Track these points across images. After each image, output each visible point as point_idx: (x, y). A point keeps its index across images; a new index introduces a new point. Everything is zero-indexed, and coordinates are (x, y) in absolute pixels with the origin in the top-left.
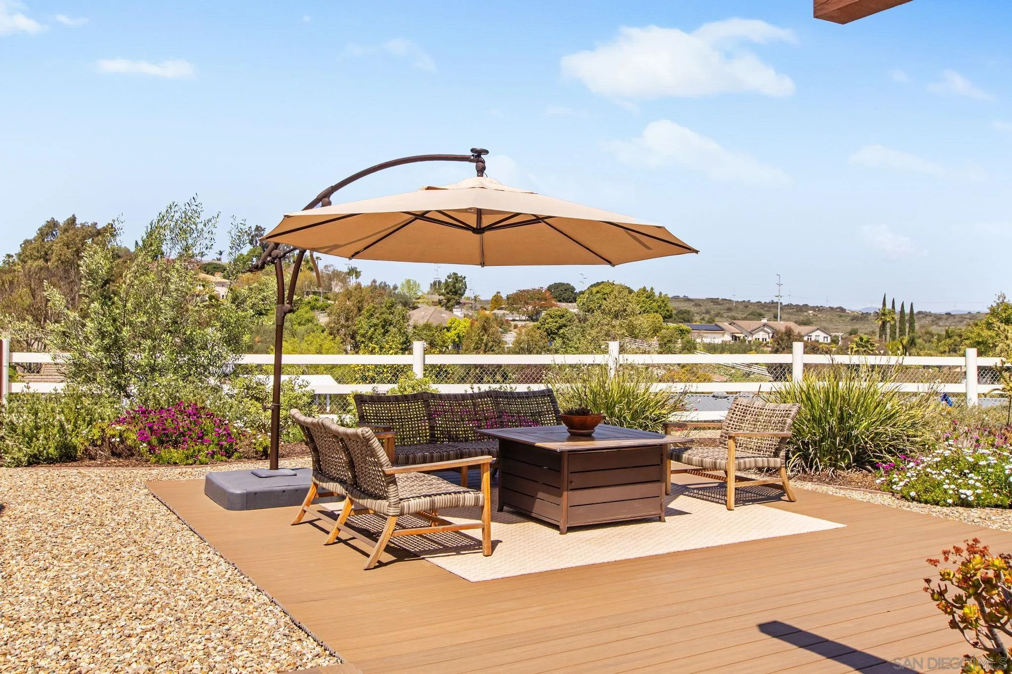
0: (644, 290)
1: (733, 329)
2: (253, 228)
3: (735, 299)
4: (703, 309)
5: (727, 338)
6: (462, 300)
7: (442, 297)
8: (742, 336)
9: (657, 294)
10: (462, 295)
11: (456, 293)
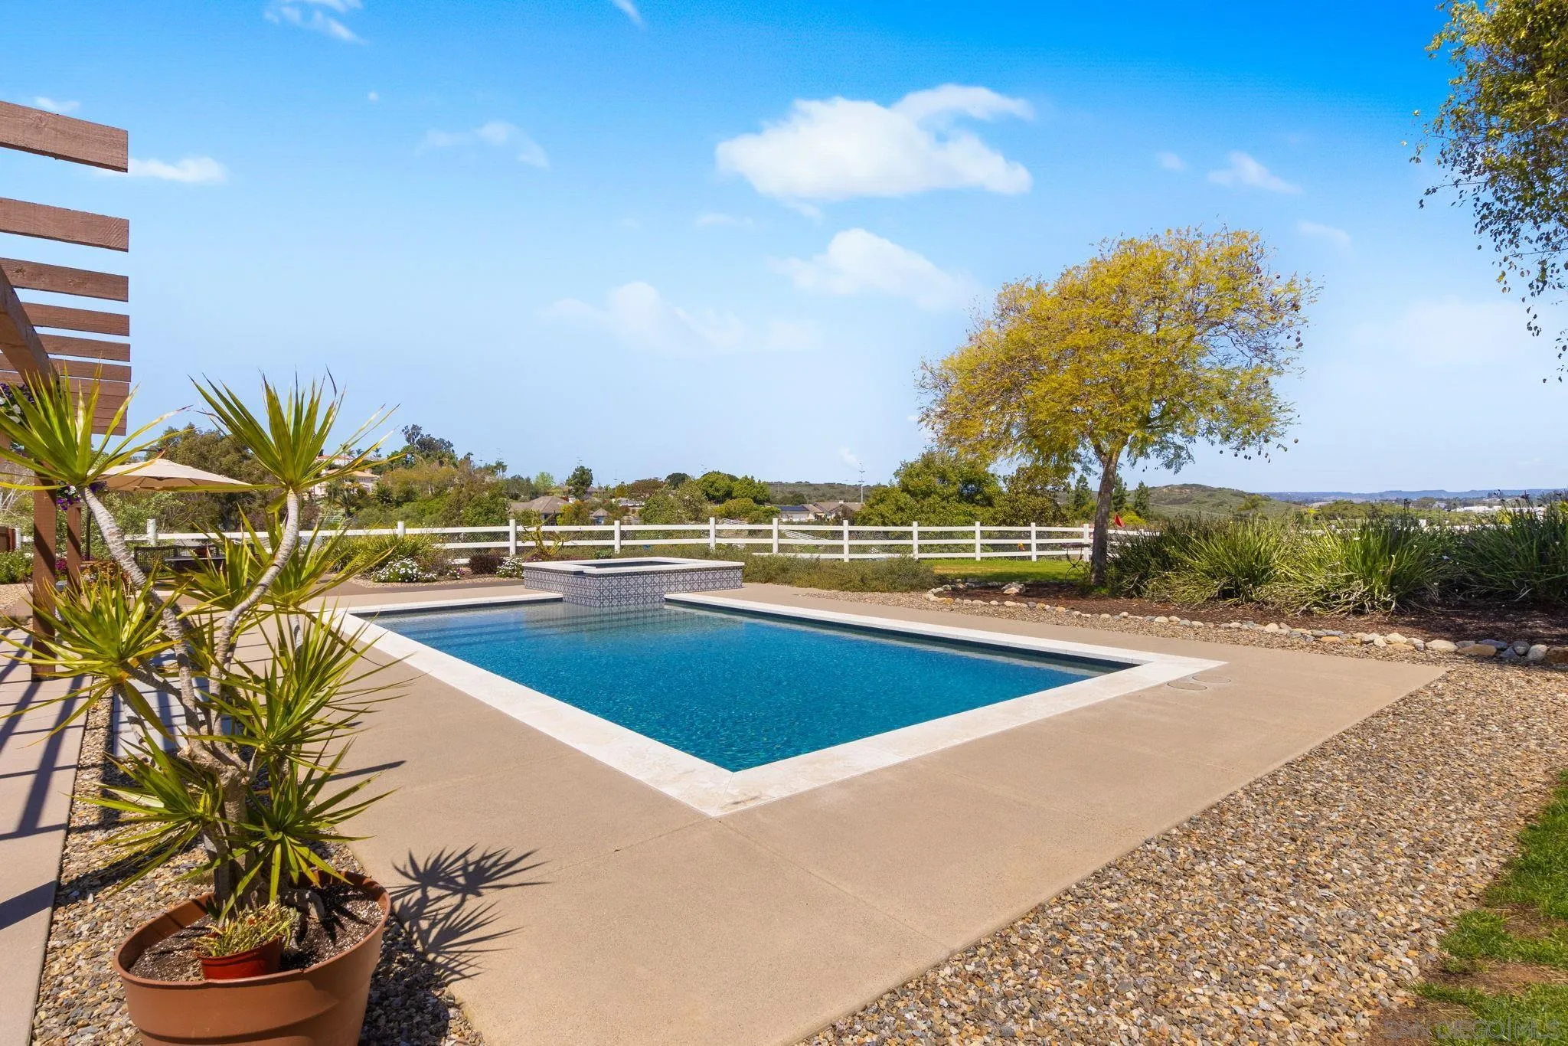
0: (746, 478)
1: (816, 509)
2: (410, 427)
3: (848, 483)
4: (820, 493)
5: (812, 517)
6: (589, 490)
7: (571, 488)
8: (823, 515)
9: (757, 481)
10: (589, 485)
11: (583, 484)
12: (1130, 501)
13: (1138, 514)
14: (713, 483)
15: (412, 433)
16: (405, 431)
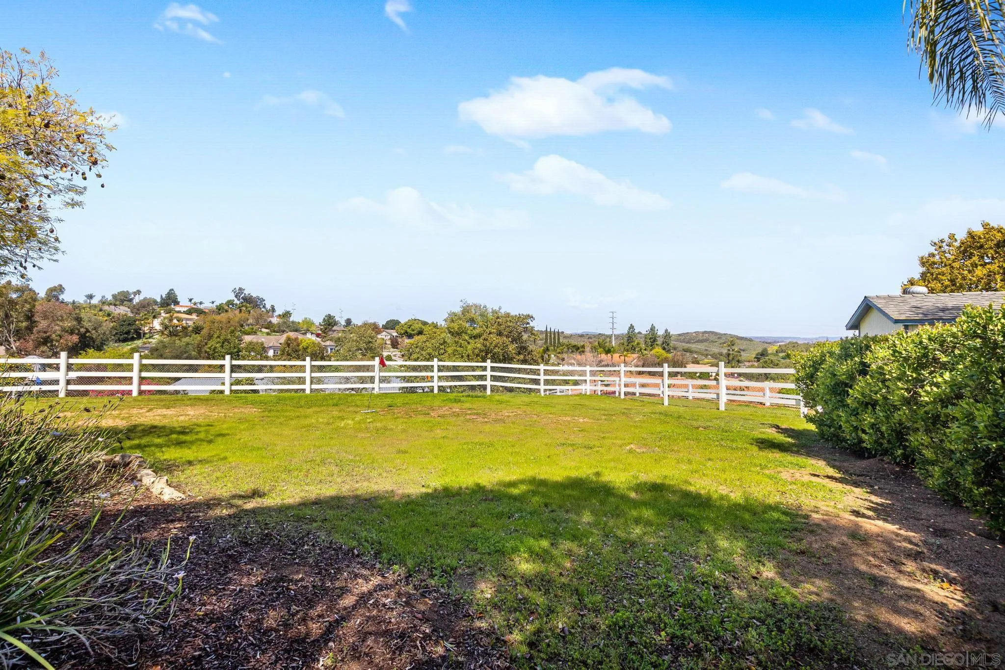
0: (433, 323)
2: (237, 289)
11: (329, 325)
12: (660, 341)
13: (664, 349)
14: (411, 326)
15: (239, 293)
16: (234, 291)
